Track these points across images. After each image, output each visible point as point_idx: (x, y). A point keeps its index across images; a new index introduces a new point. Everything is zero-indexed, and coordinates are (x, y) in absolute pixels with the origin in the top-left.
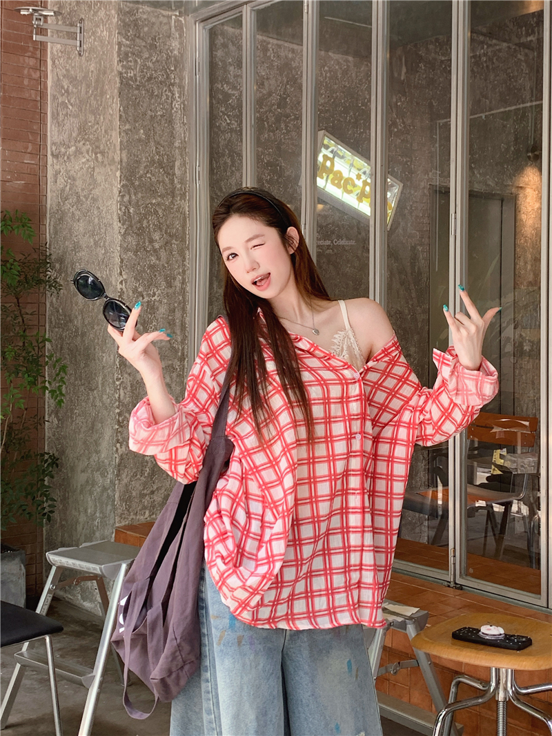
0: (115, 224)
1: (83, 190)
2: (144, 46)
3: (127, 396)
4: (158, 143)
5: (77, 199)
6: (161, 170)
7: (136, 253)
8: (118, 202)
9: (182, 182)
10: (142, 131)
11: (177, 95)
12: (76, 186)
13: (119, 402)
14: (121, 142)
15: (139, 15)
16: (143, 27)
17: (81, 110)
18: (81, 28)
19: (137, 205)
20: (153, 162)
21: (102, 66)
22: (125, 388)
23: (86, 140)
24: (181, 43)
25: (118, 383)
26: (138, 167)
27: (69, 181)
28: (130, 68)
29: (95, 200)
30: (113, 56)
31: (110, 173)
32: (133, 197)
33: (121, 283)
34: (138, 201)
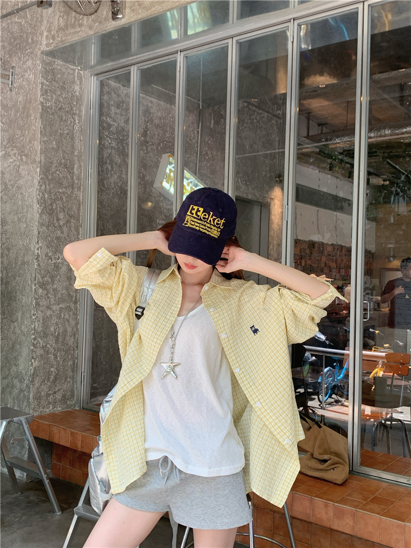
0: (35, 205)
1: (10, 180)
2: (58, 87)
3: (40, 326)
4: (64, 152)
5: (5, 187)
6: (66, 170)
7: (48, 226)
8: (37, 189)
9: (79, 179)
10: (54, 143)
11: (77, 121)
13: (35, 330)
14: (41, 148)
15: (55, 66)
16: (57, 75)
17: (11, 126)
18: (12, 72)
19: (50, 193)
20: (61, 164)
21: (29, 98)
22: (39, 320)
23: (14, 147)
24: (81, 88)
25: (34, 317)
26: (51, 166)
28: (48, 100)
30: (37, 91)
31: (32, 169)
32: (48, 187)
33: (38, 249)
34: (50, 189)
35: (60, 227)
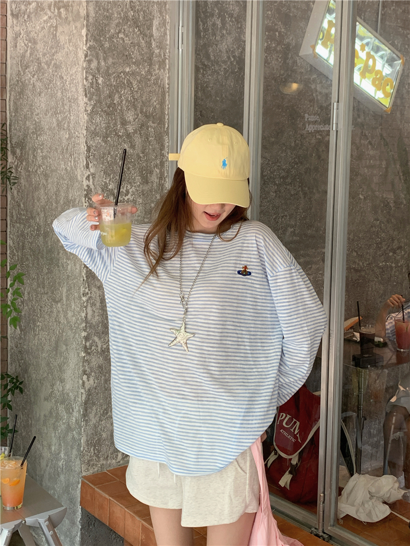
0: (80, 98)
1: (44, 55)
3: (96, 314)
5: (38, 66)
6: (136, 30)
7: (105, 138)
8: (83, 68)
9: (161, 46)
12: (37, 51)
13: (87, 322)
19: (107, 74)
20: (126, 18)
22: (93, 305)
25: (84, 299)
26: (108, 24)
27: (30, 44)
29: (57, 67)
31: (74, 32)
32: (103, 63)
33: (88, 178)
34: (108, 68)
35: (129, 136)
